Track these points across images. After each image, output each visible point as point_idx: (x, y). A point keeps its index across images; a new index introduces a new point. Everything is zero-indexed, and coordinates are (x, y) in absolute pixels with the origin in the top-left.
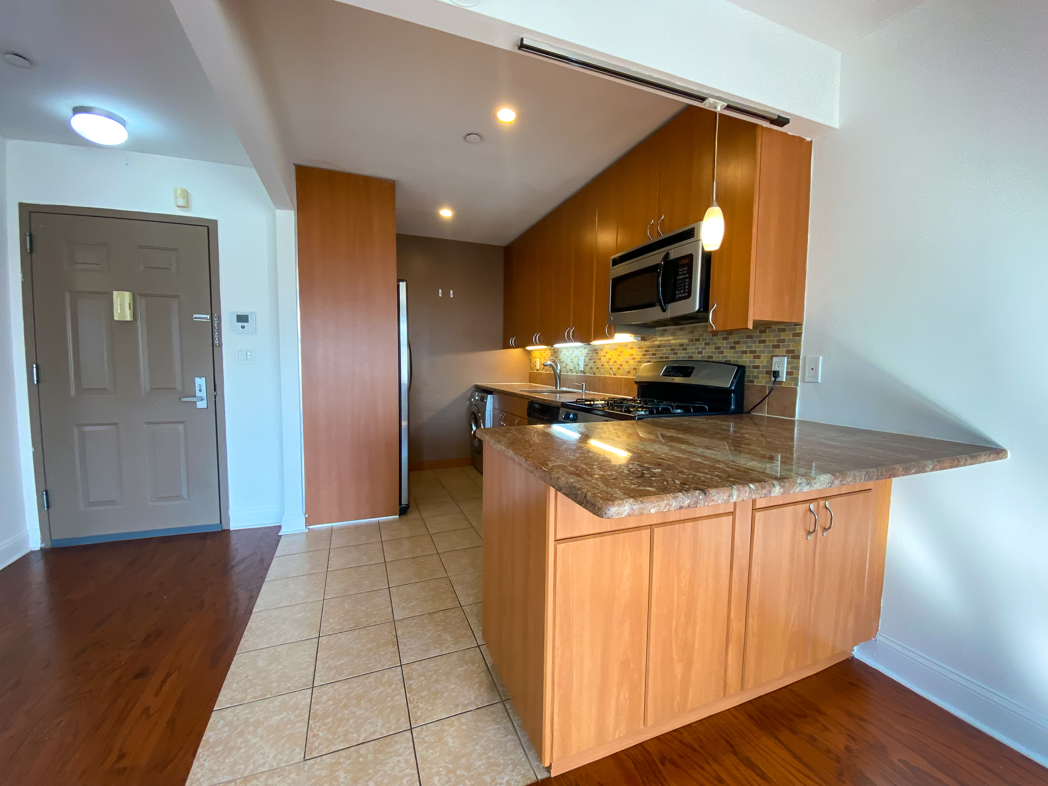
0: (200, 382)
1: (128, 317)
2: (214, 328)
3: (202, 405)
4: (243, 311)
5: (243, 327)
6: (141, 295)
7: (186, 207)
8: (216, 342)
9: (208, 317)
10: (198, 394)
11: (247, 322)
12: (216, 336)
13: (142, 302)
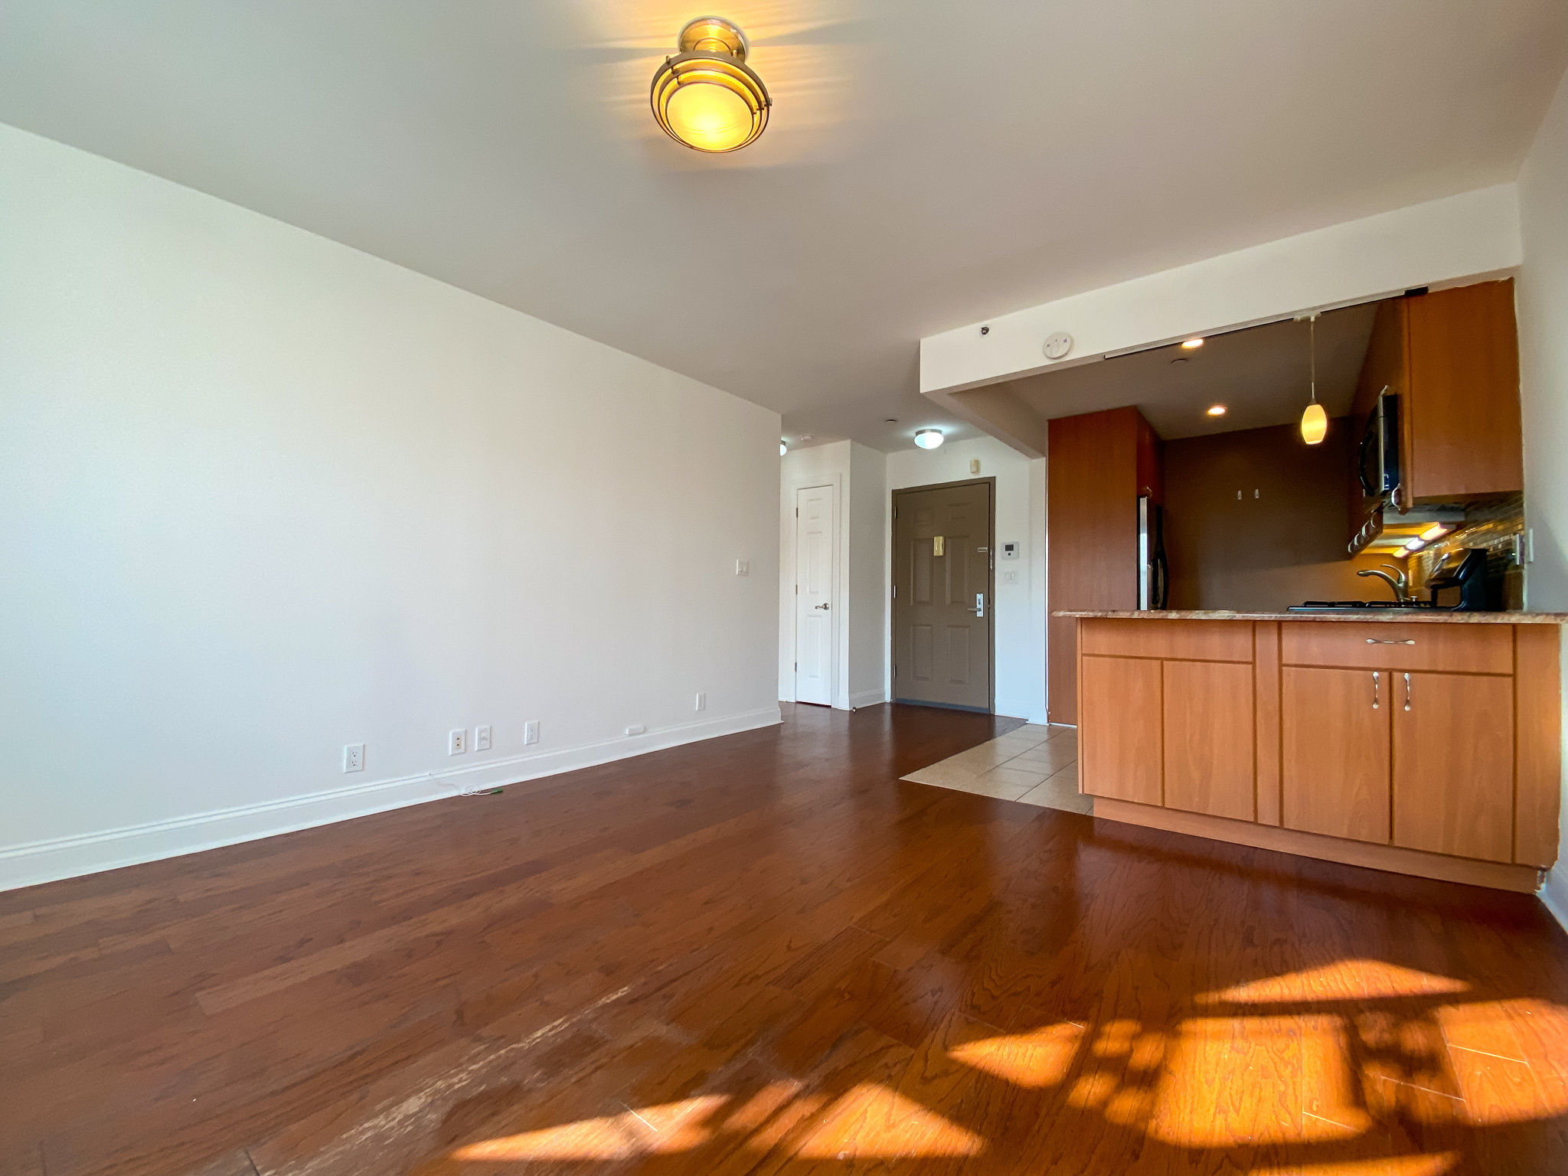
0: (980, 597)
1: (941, 554)
2: (990, 557)
3: (980, 614)
4: (1009, 542)
5: (1009, 554)
6: (949, 538)
7: (978, 471)
8: (991, 567)
9: (987, 548)
10: (978, 606)
11: (1012, 550)
12: (991, 563)
13: (949, 542)
